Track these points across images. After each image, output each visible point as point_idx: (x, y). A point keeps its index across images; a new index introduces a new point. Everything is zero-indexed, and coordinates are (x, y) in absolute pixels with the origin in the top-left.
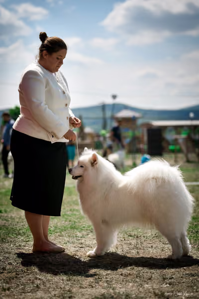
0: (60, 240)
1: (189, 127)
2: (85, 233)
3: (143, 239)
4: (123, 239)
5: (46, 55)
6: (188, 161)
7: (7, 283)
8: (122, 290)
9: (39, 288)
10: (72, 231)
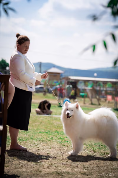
0: (27, 145)
1: (93, 81)
2: (39, 142)
4: (60, 147)
6: (92, 104)
7: (6, 164)
8: (64, 171)
9: (23, 167)
10: (31, 140)
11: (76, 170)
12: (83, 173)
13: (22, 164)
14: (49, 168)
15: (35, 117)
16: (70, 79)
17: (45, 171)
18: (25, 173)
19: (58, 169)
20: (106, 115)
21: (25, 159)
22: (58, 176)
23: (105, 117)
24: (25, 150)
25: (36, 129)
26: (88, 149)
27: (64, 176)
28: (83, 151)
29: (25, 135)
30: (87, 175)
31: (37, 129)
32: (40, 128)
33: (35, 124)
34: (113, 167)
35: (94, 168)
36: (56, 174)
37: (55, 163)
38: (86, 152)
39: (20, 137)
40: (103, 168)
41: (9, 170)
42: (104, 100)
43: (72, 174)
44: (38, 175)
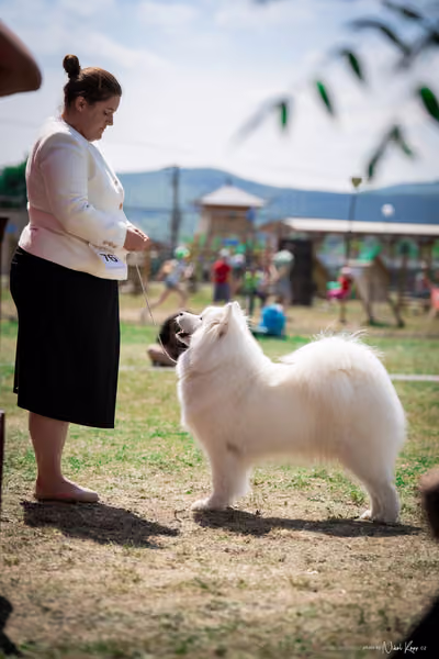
0: (99, 482)
1: (380, 236)
2: (148, 471)
3: (267, 489)
5: (82, 105)
6: (372, 323)
7: (10, 552)
8: (230, 576)
9: (74, 564)
10: (120, 465)
11: (274, 571)
12: (301, 582)
13: (70, 554)
14: (173, 568)
15: (144, 377)
16: (289, 229)
17: (158, 579)
18: (79, 588)
19: (208, 570)
20: (346, 363)
21: (85, 535)
22: (203, 593)
23: (344, 371)
24: (90, 502)
25: (143, 422)
26: (335, 495)
27: (224, 595)
28: (314, 500)
29: (96, 443)
30: (315, 591)
31: (149, 422)
32: (157, 417)
33: (144, 401)
34: (422, 559)
35: (347, 565)
36: (193, 588)
37: (201, 549)
38: (326, 505)
39: (77, 452)
40: (382, 564)
41: (15, 577)
42: (421, 309)
43: (258, 587)
44: (125, 592)
